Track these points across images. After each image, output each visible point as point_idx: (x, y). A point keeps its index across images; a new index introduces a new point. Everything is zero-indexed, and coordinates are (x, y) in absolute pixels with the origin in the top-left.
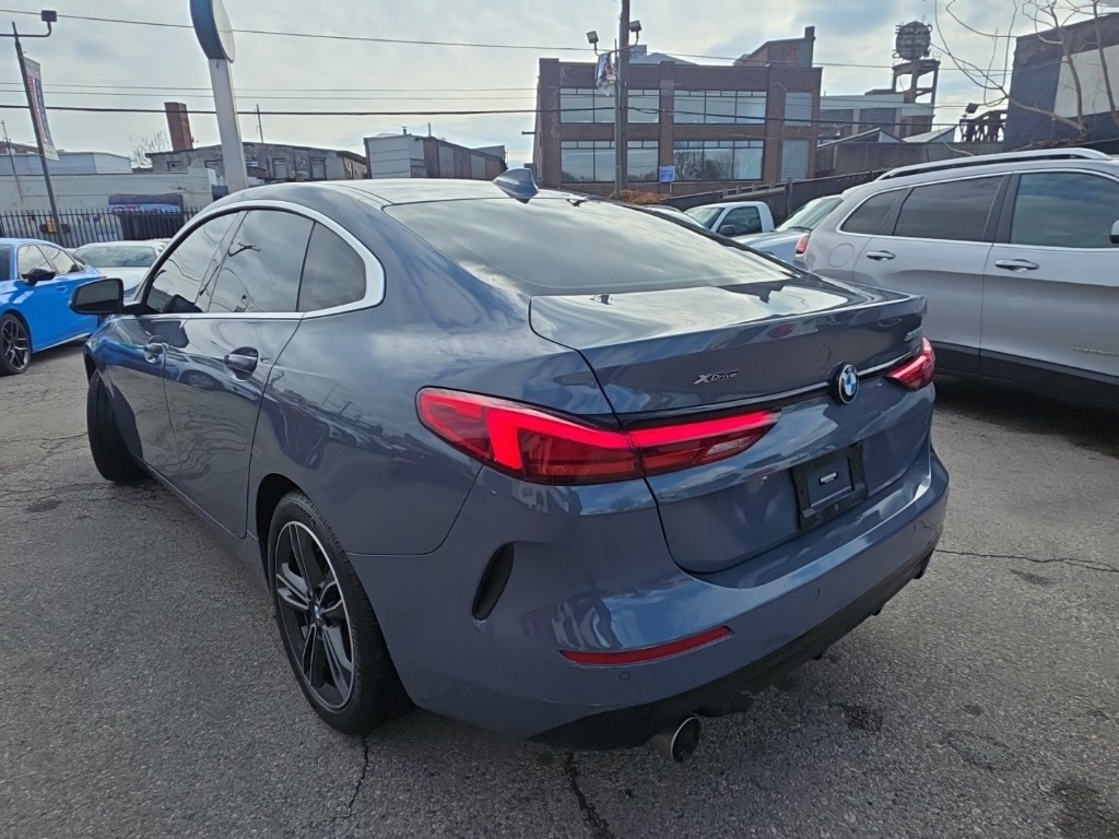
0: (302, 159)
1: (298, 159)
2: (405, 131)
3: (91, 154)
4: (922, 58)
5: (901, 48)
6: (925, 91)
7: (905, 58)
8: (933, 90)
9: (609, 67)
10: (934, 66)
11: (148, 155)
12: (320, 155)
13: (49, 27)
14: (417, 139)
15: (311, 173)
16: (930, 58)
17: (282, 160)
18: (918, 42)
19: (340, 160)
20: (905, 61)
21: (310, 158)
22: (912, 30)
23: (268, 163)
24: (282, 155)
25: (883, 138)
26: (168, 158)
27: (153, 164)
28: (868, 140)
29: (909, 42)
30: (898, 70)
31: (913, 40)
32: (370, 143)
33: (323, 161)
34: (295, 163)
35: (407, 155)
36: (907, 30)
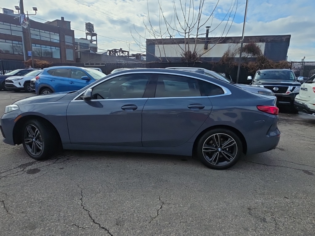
4: (92, 32)
5: (87, 28)
6: (94, 41)
7: (88, 31)
8: (96, 41)
9: (25, 19)
10: (95, 35)
16: (94, 32)
18: (91, 28)
20: (88, 32)
22: (89, 24)
25: (91, 52)
28: (87, 51)
29: (89, 27)
30: (87, 34)
31: (90, 27)
36: (88, 24)
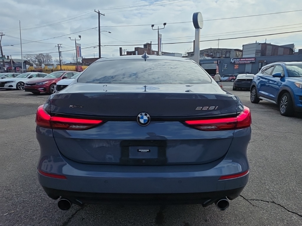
0: (224, 52)
1: (223, 52)
2: (256, 42)
3: (174, 53)
11: (187, 53)
12: (229, 50)
13: (164, 26)
14: (260, 44)
15: (226, 56)
17: (219, 52)
19: (235, 52)
21: (226, 51)
23: (215, 53)
24: (219, 51)
26: (191, 53)
27: (188, 55)
32: (244, 46)
33: (230, 52)
34: (222, 53)
35: (255, 49)
